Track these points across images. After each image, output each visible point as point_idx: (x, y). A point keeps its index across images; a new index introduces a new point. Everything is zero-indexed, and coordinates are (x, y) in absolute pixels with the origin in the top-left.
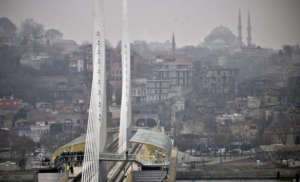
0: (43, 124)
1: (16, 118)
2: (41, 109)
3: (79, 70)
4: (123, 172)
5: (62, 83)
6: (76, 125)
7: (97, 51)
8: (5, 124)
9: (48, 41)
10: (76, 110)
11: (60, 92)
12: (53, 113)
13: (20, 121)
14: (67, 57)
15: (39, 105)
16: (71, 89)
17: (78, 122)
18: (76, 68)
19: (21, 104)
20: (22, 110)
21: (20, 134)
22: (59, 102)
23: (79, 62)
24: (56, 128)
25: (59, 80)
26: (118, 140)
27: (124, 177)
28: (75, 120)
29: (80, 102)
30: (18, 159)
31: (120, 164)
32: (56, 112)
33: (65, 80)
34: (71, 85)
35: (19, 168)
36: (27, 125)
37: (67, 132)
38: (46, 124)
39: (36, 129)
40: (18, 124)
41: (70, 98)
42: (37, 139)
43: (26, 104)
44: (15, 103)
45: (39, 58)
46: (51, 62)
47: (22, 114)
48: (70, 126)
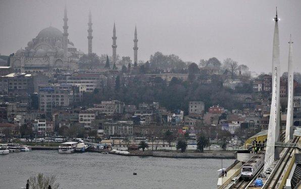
0: (237, 123)
1: (220, 118)
2: (235, 114)
3: (259, 90)
4: (289, 154)
5: (249, 98)
6: (256, 124)
7: (275, 79)
8: (213, 122)
9: (240, 72)
10: (257, 115)
11: (247, 104)
12: (242, 116)
13: (223, 120)
14: (251, 82)
15: (234, 111)
16: (254, 102)
17: (258, 122)
18: (258, 89)
19: (223, 110)
20: (224, 114)
21: (223, 128)
22: (246, 110)
23: (259, 85)
24: (244, 126)
25: (247, 96)
26: (285, 133)
27: (290, 157)
28: (256, 121)
29: (259, 110)
30: (221, 144)
31: (286, 149)
32: (244, 116)
33: (250, 96)
34: (254, 99)
35: (222, 149)
36: (227, 123)
37: (251, 128)
38: (238, 123)
39: (232, 126)
40: (222, 122)
41: (253, 108)
42: (233, 132)
43: (226, 110)
44: (219, 110)
45: (235, 82)
46: (242, 85)
47: (224, 116)
48: (253, 125)
